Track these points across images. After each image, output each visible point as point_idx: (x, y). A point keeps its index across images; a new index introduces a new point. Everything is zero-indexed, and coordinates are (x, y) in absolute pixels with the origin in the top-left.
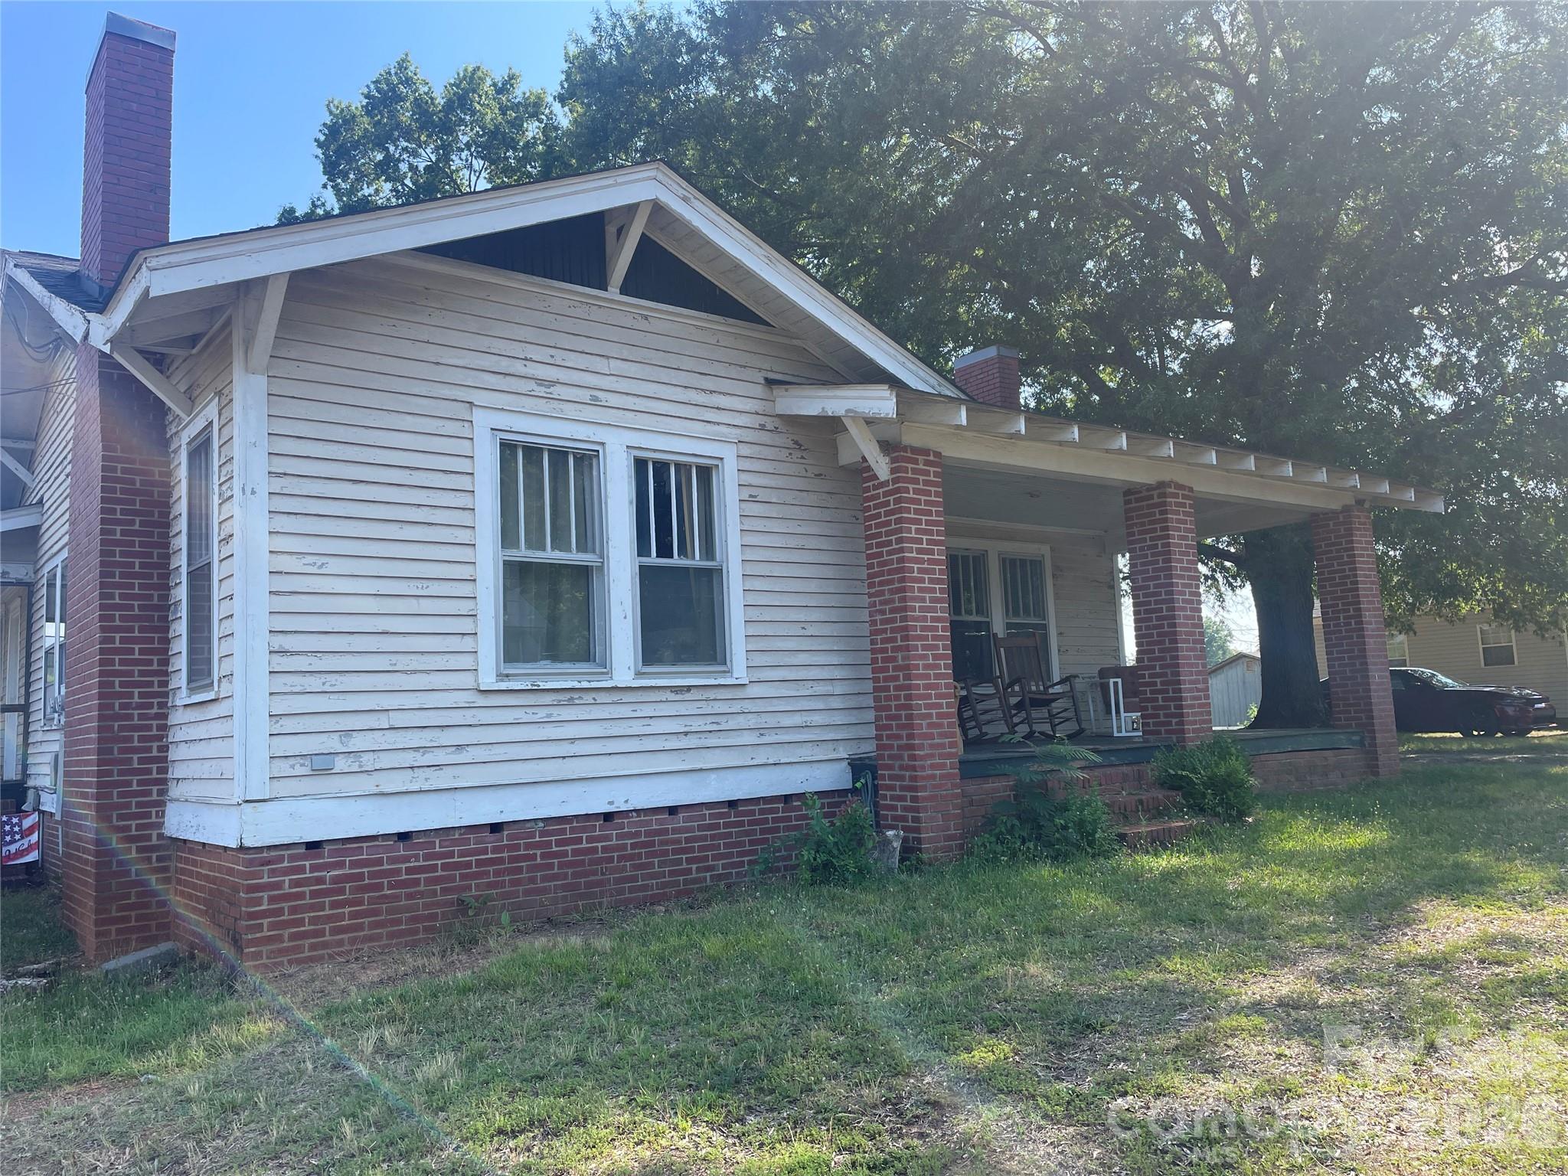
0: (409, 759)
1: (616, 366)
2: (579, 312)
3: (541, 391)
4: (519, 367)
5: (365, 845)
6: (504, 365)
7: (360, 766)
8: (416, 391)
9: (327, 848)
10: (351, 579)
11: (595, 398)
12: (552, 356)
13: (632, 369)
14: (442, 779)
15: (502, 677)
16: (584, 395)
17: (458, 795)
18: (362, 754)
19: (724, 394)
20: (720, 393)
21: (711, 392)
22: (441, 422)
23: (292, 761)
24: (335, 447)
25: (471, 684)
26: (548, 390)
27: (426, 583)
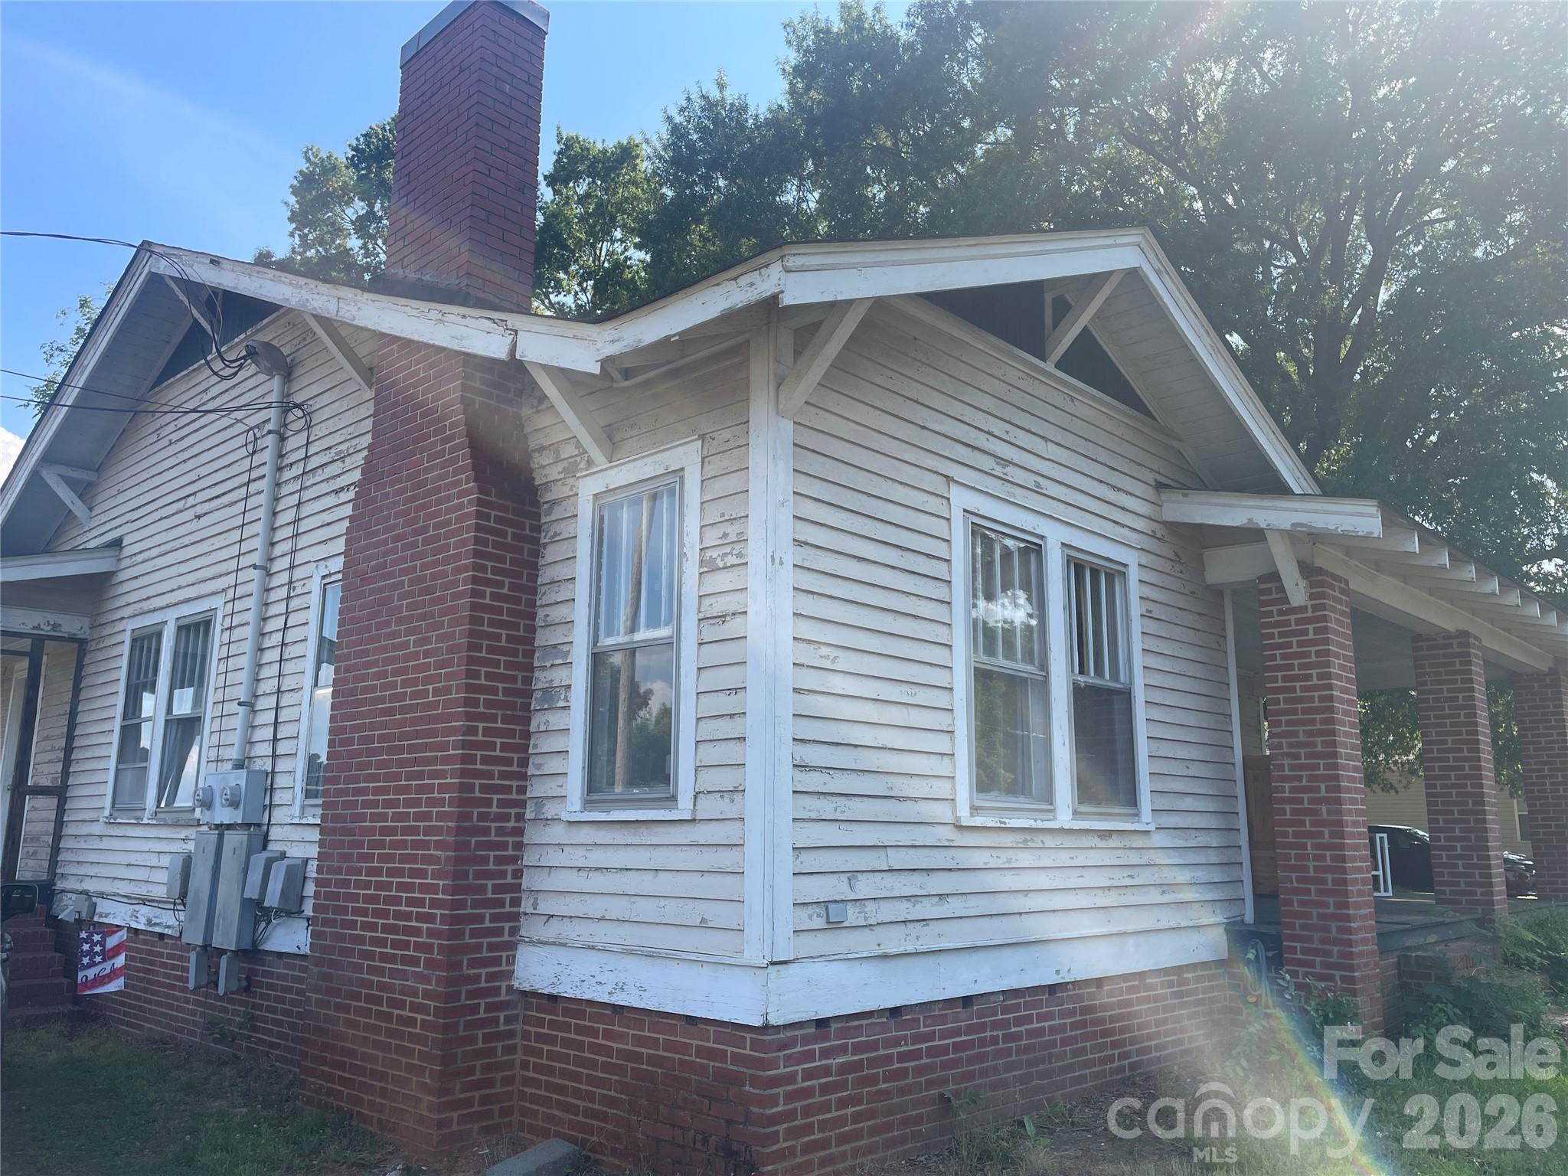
0: (902, 911)
1: (1052, 451)
2: (1024, 385)
3: (999, 471)
4: (982, 441)
5: (864, 1022)
6: (973, 437)
7: (866, 919)
8: (906, 457)
9: (834, 1026)
10: (856, 678)
11: (1038, 485)
12: (1007, 432)
13: (1062, 455)
14: (928, 938)
15: (975, 809)
16: (1029, 480)
17: (942, 959)
18: (867, 903)
19: (1127, 493)
20: (1124, 491)
21: (1119, 490)
22: (925, 497)
23: (810, 910)
24: (844, 515)
25: (949, 818)
26: (1005, 471)
27: (915, 689)
